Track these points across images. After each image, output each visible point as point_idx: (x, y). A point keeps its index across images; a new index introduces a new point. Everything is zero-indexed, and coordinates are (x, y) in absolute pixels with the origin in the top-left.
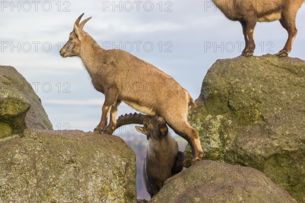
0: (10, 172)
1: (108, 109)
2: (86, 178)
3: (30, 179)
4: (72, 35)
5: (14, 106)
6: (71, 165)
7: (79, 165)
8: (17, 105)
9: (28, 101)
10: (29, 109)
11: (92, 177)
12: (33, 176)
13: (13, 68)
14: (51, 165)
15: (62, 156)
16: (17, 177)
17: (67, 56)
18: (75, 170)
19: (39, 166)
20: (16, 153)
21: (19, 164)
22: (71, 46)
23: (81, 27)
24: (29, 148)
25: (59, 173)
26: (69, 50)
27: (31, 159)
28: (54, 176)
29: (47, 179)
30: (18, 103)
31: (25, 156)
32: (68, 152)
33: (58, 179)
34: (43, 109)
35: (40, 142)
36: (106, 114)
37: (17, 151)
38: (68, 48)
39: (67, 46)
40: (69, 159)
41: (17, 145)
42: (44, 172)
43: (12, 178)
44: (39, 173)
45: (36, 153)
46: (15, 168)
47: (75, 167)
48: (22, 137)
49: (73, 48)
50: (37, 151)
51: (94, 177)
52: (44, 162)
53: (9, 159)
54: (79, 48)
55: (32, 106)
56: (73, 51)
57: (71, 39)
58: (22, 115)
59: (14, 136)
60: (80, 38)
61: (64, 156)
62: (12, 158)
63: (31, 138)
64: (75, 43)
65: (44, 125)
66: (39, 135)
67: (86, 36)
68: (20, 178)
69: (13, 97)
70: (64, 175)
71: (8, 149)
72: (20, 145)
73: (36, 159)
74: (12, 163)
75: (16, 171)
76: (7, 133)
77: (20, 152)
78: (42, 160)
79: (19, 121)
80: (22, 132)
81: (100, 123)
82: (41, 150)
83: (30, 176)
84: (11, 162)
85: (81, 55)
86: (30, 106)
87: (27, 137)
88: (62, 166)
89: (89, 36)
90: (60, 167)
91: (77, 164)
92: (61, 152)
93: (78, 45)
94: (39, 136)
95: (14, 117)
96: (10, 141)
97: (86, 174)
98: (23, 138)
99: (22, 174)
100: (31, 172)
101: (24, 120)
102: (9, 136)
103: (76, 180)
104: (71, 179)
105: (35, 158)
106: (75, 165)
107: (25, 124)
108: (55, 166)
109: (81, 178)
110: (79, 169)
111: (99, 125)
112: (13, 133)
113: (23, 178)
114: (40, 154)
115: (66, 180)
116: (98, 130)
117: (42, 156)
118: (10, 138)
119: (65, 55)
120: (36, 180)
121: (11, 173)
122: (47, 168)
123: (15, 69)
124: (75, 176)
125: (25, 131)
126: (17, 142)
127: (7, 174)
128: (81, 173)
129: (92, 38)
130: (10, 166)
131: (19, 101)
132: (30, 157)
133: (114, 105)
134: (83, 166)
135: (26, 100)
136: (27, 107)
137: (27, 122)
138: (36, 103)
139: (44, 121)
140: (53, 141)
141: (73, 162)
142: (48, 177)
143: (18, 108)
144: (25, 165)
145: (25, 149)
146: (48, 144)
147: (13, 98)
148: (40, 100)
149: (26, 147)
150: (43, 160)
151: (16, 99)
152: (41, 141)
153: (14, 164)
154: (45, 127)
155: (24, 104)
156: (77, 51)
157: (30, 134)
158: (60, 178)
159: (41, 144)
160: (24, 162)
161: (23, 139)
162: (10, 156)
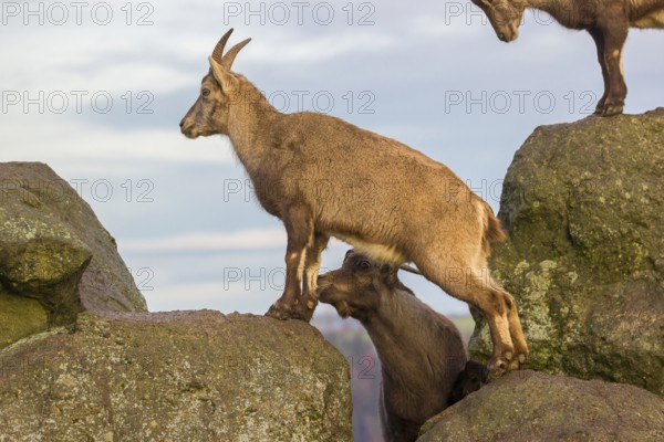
0: (48, 417)
1: (298, 258)
2: (232, 424)
3: (96, 433)
4: (207, 82)
5: (52, 258)
6: (194, 395)
7: (213, 394)
8: (58, 255)
9: (84, 246)
10: (87, 263)
11: (245, 422)
12: (105, 424)
13: (46, 165)
14: (147, 396)
15: (172, 375)
16: (67, 428)
17: (198, 135)
18: (205, 407)
19: (116, 399)
20: (61, 371)
21: (70, 397)
22: (207, 109)
23: (228, 63)
24: (91, 358)
25: (164, 416)
26: (203, 119)
27: (97, 385)
28: (154, 424)
29: (137, 430)
30: (60, 252)
31: (85, 378)
32: (187, 363)
33: (164, 429)
34: (122, 263)
35: (118, 343)
36: (295, 271)
37: (63, 367)
38: (200, 114)
39: (197, 109)
40: (188, 381)
41: (62, 352)
42: (129, 414)
43: (53, 433)
44: (117, 418)
45: (110, 368)
46: (60, 407)
47: (203, 400)
48: (74, 331)
49: (212, 114)
50: (112, 363)
51: (251, 423)
52: (129, 390)
53: (44, 387)
54: (224, 113)
55: (95, 257)
56: (211, 122)
57: (205, 92)
58: (72, 278)
59: (55, 331)
60: (227, 88)
61: (176, 374)
62: (51, 385)
63: (95, 333)
64: (216, 101)
65: (124, 300)
66: (114, 325)
67: (241, 83)
68: (73, 432)
69: (47, 236)
70: (178, 419)
71: (41, 364)
72: (69, 350)
73: (110, 384)
74: (51, 396)
75: (62, 415)
76: (37, 324)
77: (69, 370)
78: (123, 386)
79: (65, 295)
80: (74, 320)
82: (122, 363)
83: (96, 425)
84: (49, 394)
85: (230, 128)
86: (91, 257)
87: (85, 330)
88: (172, 397)
89: (248, 83)
90: (168, 401)
91: (208, 391)
92: (168, 364)
93: (223, 106)
94: (114, 328)
95: (52, 285)
96: (45, 341)
97: (231, 416)
98: (76, 334)
99: (76, 421)
100: (100, 415)
101: (77, 290)
102: (41, 331)
103: (208, 431)
104: (194, 429)
105: (107, 381)
106: (203, 394)
107: (79, 300)
108: (156, 398)
109: (220, 426)
110: (214, 405)
112: (51, 323)
113: (81, 430)
114: (119, 372)
115: (183, 431)
117: (124, 376)
118: (44, 335)
119: (194, 131)
120: (111, 434)
121: (52, 421)
122: (136, 405)
123: (50, 170)
124: (206, 422)
125: (83, 320)
126: (63, 344)
127: (40, 424)
128: (220, 413)
129: (255, 89)
130: (49, 404)
131: (63, 245)
132: (96, 380)
133: (309, 245)
134: (222, 396)
135: (79, 243)
136: (82, 259)
137: (84, 296)
138: (103, 250)
139: (126, 292)
140: (149, 339)
141: (199, 388)
142: (141, 427)
143: (62, 262)
144: (84, 398)
145: (82, 360)
146: (137, 345)
147: (48, 239)
148: (113, 240)
149: (85, 356)
150: (127, 386)
151: (57, 241)
152: (119, 339)
153: (58, 398)
154: (128, 304)
155: (74, 251)
156: (221, 120)
157: (92, 324)
158: (170, 426)
159: (119, 347)
160: (80, 393)
161: (77, 338)
162: (46, 379)
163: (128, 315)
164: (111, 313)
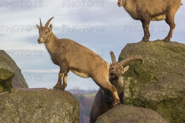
0: (3, 114)
1: (62, 75)
2: (49, 117)
3: (15, 118)
4: (47, 30)
7: (45, 109)
8: (6, 73)
9: (13, 71)
10: (13, 75)
11: (53, 116)
12: (17, 116)
14: (28, 109)
15: (34, 104)
16: (7, 117)
18: (43, 112)
19: (20, 110)
20: (7, 103)
21: (9, 109)
25: (32, 114)
26: (45, 39)
27: (16, 106)
28: (30, 116)
29: (25, 118)
30: (7, 73)
31: (12, 105)
32: (38, 101)
33: (32, 118)
35: (21, 96)
36: (61, 78)
37: (7, 102)
40: (38, 106)
42: (23, 114)
43: (4, 118)
44: (20, 115)
45: (19, 102)
46: (6, 112)
47: (42, 111)
48: (10, 93)
49: (47, 38)
50: (19, 101)
52: (24, 108)
53: (2, 107)
55: (15, 74)
56: (47, 40)
58: (10, 79)
59: (5, 93)
61: (36, 104)
62: (4, 106)
63: (15, 93)
64: (48, 35)
65: (23, 85)
68: (9, 118)
70: (36, 115)
71: (1, 101)
72: (8, 97)
73: (19, 106)
74: (4, 109)
75: (6, 114)
78: (22, 107)
79: (8, 83)
80: (10, 90)
81: (57, 83)
82: (22, 101)
83: (15, 116)
84: (3, 108)
87: (13, 92)
88: (34, 110)
90: (33, 111)
91: (43, 108)
92: (33, 101)
94: (20, 92)
95: (4, 81)
96: (3, 95)
97: (49, 115)
99: (10, 115)
100: (16, 114)
101: (11, 82)
102: (2, 92)
103: (43, 118)
104: (40, 118)
105: (18, 105)
106: (42, 109)
107: (11, 85)
108: (30, 110)
109: (46, 117)
110: (45, 112)
111: (57, 85)
112: (4, 91)
113: (11, 118)
115: (37, 118)
116: (56, 88)
117: (22, 104)
118: (2, 93)
119: (42, 42)
120: (19, 119)
122: (25, 112)
124: (43, 116)
125: (12, 90)
126: (7, 96)
127: (1, 116)
128: (46, 114)
130: (3, 111)
131: (8, 71)
133: (65, 72)
134: (47, 110)
135: (12, 70)
136: (12, 74)
137: (13, 84)
138: (18, 72)
139: (23, 83)
140: (29, 95)
141: (41, 108)
142: (26, 117)
144: (12, 110)
145: (12, 100)
146: (26, 96)
147: (4, 69)
148: (20, 70)
149: (13, 99)
151: (6, 70)
154: (24, 86)
155: (10, 73)
157: (15, 91)
158: (34, 117)
159: (21, 97)
160: (11, 108)
161: (11, 94)
162: (2, 104)
163: (24, 89)
164: (19, 88)
